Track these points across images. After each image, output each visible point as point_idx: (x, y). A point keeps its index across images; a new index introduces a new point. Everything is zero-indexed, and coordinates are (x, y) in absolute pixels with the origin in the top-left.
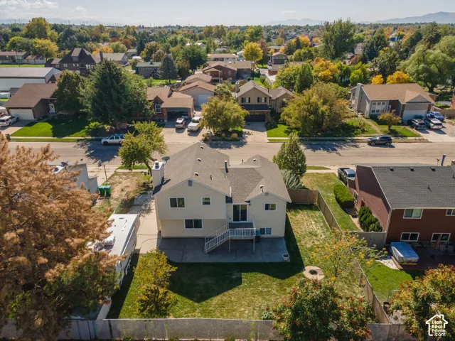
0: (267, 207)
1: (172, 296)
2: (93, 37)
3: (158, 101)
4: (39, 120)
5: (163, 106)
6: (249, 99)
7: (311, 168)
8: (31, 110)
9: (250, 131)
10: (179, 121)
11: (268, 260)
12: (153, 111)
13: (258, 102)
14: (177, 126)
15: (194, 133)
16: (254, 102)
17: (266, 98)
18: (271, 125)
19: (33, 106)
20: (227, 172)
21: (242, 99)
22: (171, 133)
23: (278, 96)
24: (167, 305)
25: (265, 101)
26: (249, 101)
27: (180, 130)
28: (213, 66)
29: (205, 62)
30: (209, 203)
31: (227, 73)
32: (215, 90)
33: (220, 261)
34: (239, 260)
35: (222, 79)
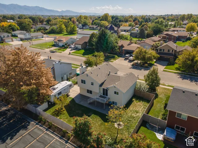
0: (115, 93)
1: (65, 112)
2: (125, 20)
3: (122, 46)
4: (82, 49)
5: (123, 49)
6: (164, 50)
7: (162, 85)
8: (81, 45)
9: (157, 65)
10: (127, 55)
11: (103, 113)
12: (118, 50)
13: (168, 51)
14: (125, 57)
15: (130, 61)
16: (166, 51)
17: (172, 50)
18: (171, 64)
19: (81, 44)
20: (108, 75)
21: (160, 49)
22: (121, 60)
23: (180, 50)
24: (61, 114)
25: (172, 52)
26: (164, 51)
27: (126, 59)
28: (165, 33)
29: (162, 31)
30: (93, 85)
31: (171, 37)
32: (153, 44)
33: (90, 108)
34: (97, 110)
35: (168, 40)
